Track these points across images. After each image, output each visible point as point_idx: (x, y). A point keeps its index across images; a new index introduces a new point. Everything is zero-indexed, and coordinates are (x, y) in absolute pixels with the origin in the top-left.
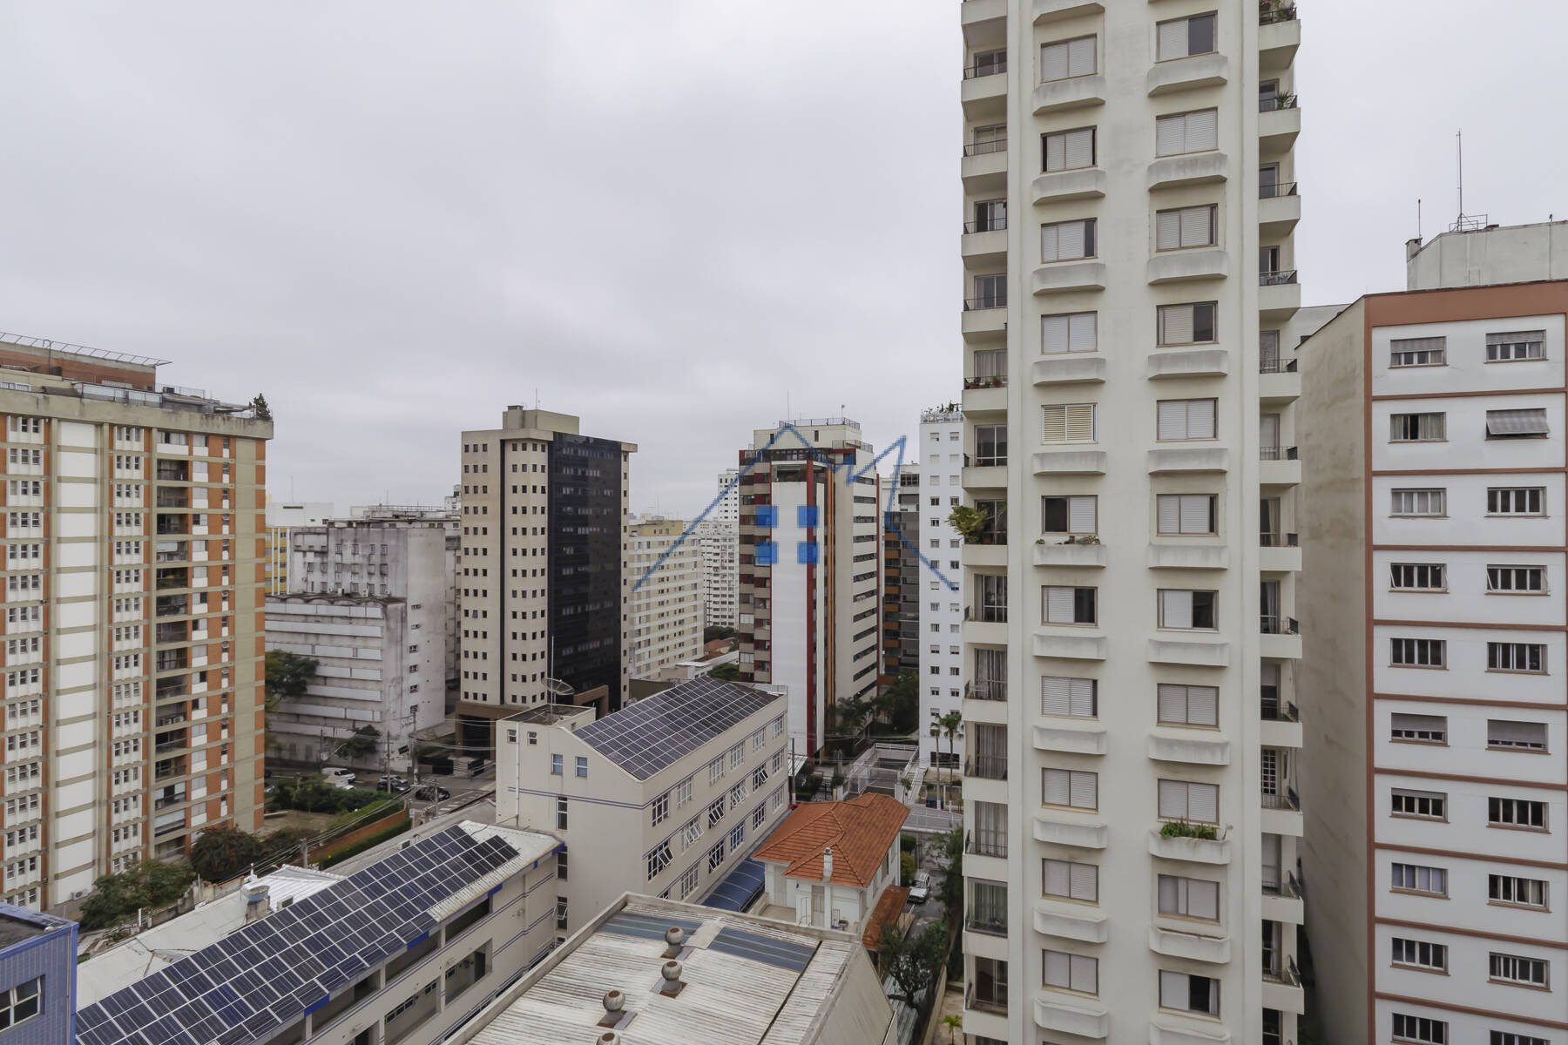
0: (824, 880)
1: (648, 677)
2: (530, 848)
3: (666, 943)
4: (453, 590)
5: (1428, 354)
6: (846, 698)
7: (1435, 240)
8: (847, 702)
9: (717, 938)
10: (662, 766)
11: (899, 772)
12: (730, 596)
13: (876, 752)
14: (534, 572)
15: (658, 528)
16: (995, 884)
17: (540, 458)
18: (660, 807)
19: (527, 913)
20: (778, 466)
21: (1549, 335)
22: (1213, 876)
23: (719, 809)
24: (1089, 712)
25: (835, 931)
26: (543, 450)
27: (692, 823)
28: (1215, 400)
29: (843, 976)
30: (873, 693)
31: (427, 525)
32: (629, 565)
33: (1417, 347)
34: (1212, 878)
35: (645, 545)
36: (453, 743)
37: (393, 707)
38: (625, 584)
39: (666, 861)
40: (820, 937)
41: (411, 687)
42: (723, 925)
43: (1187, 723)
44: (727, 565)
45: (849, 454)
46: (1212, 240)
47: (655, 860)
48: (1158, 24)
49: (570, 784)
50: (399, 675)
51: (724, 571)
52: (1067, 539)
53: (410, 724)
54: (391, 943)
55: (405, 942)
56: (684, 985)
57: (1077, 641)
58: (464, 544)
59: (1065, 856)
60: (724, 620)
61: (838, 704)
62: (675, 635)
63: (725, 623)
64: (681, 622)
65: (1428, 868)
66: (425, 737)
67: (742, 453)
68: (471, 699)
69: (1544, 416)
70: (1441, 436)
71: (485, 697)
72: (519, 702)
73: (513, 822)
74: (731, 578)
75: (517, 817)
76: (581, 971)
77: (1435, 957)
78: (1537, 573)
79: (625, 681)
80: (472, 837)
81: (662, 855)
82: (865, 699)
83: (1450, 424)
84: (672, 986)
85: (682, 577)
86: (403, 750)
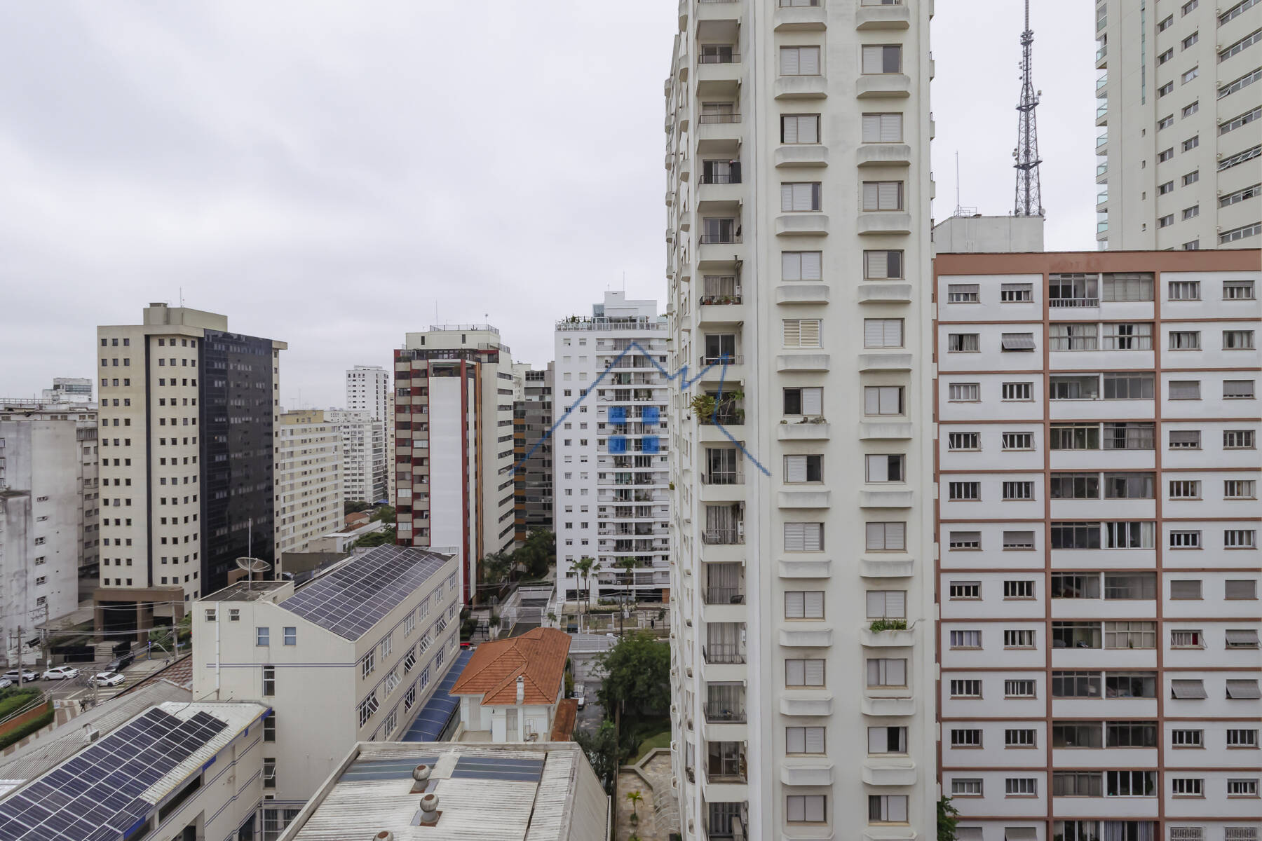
0: (518, 703)
1: (293, 549)
2: (238, 718)
3: (414, 781)
4: (80, 480)
5: (971, 295)
6: (493, 553)
7: (947, 220)
8: (495, 557)
9: (457, 767)
10: (368, 626)
11: (542, 609)
12: (360, 474)
13: (519, 594)
14: (185, 460)
15: (300, 418)
16: (721, 684)
17: (192, 353)
18: (367, 662)
19: (237, 779)
20: (434, 364)
21: (1035, 286)
22: (902, 655)
23: (411, 657)
24: (817, 547)
25: (528, 743)
26: (193, 346)
27: (391, 673)
28: (902, 320)
29: (575, 777)
30: (512, 548)
31: (48, 417)
32: (281, 450)
33: (964, 290)
34: (902, 656)
35: (288, 433)
36: (92, 629)
37: (16, 601)
38: (277, 468)
39: (375, 709)
40: (545, 750)
41: (38, 580)
42: (458, 755)
43: (885, 549)
44: (357, 448)
45: (493, 354)
46: (900, 206)
47: (364, 709)
48: (863, 46)
49: (277, 653)
50: (23, 568)
51: (354, 454)
52: (802, 419)
53: (42, 616)
54: (105, 836)
55: (120, 832)
56: (440, 813)
57: (813, 495)
58: (102, 436)
59: (800, 655)
60: (354, 495)
61: (486, 558)
62: (318, 511)
63: (356, 498)
64: (323, 499)
65: (970, 632)
66: (60, 627)
67: (397, 352)
68: (112, 585)
69: (1032, 337)
70: (976, 349)
71: (129, 582)
72: (170, 583)
73: (214, 697)
74: (360, 460)
75: (218, 691)
76: (336, 821)
77: (973, 688)
78: (1028, 436)
79: (278, 554)
80: (176, 716)
81: (370, 705)
82: (509, 552)
83: (982, 341)
84: (430, 817)
85: (324, 459)
86: (32, 643)
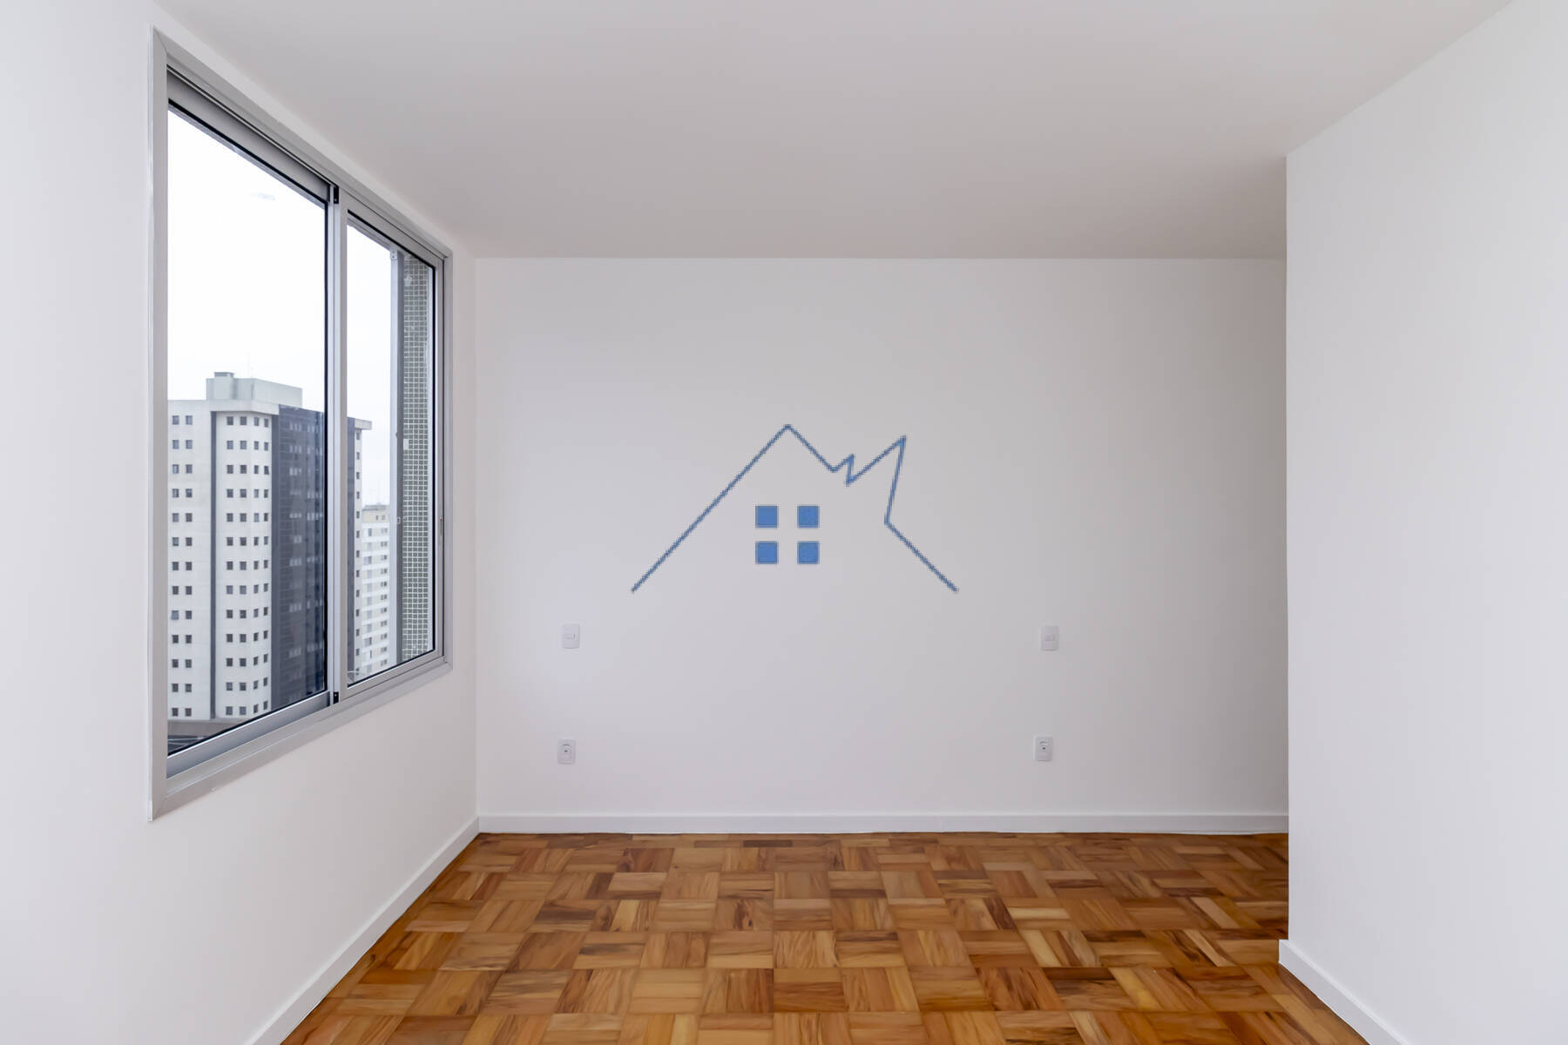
14: (256, 564)
17: (263, 434)
26: (266, 425)
32: (363, 554)
35: (366, 533)
